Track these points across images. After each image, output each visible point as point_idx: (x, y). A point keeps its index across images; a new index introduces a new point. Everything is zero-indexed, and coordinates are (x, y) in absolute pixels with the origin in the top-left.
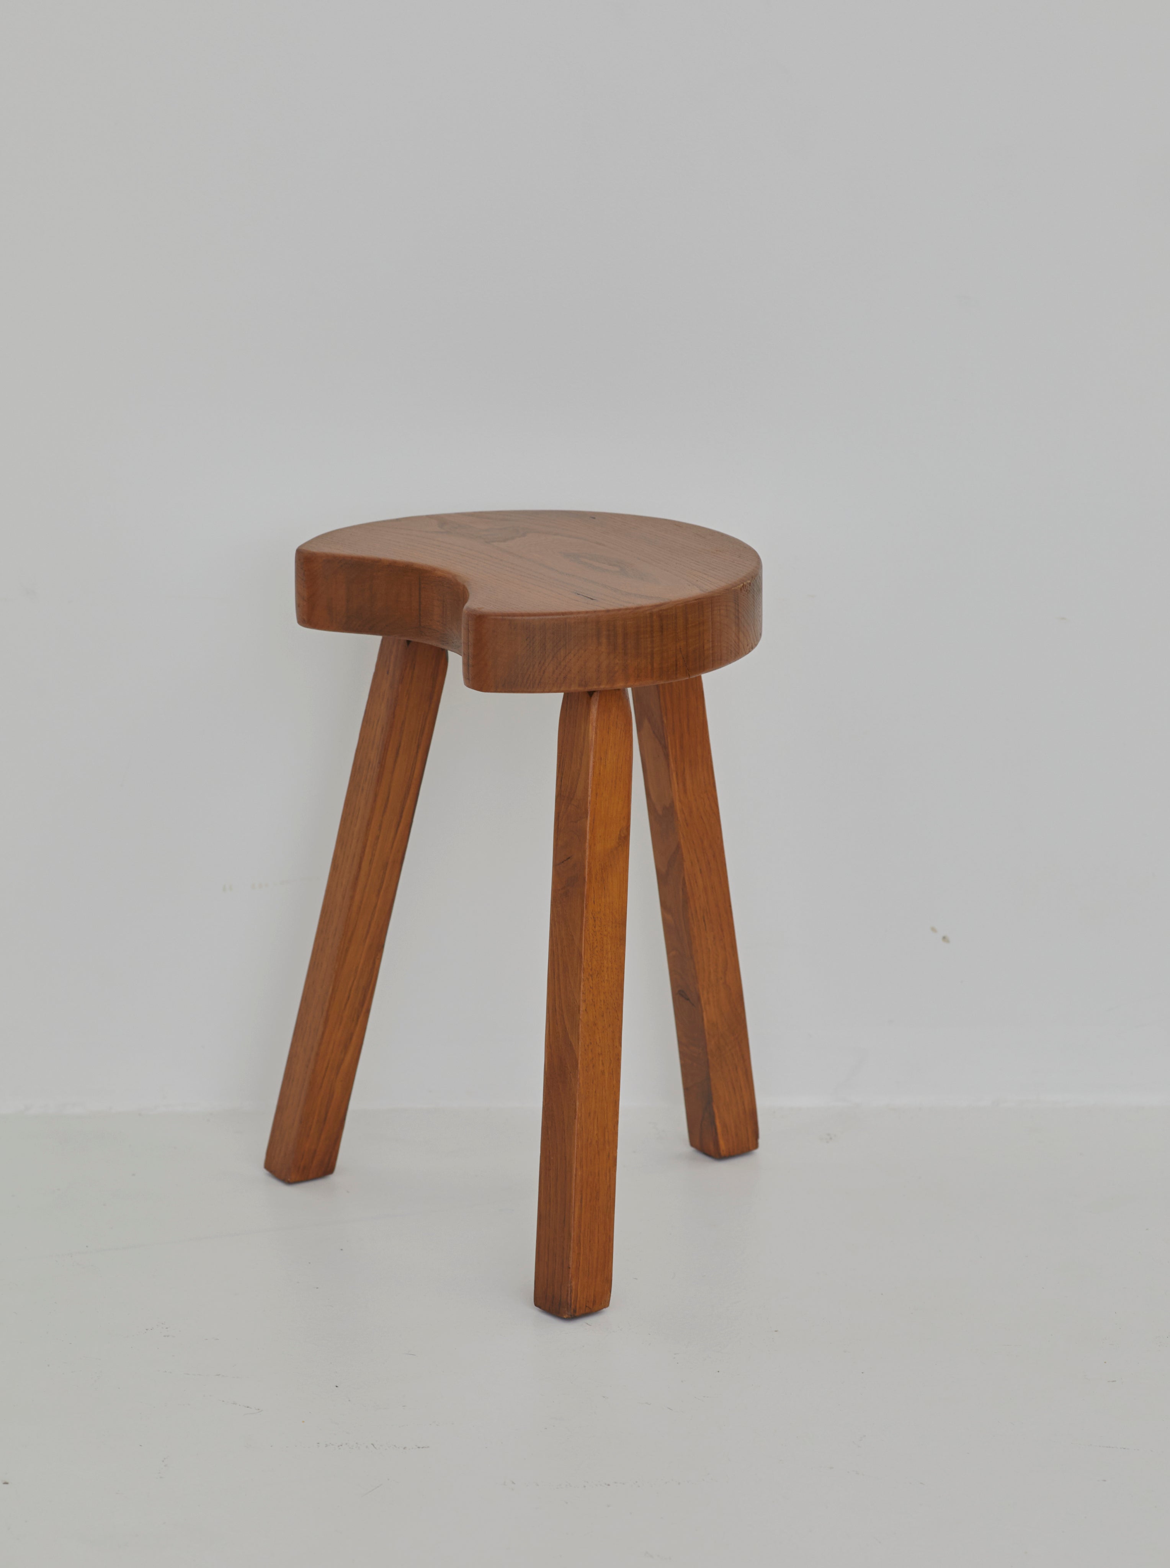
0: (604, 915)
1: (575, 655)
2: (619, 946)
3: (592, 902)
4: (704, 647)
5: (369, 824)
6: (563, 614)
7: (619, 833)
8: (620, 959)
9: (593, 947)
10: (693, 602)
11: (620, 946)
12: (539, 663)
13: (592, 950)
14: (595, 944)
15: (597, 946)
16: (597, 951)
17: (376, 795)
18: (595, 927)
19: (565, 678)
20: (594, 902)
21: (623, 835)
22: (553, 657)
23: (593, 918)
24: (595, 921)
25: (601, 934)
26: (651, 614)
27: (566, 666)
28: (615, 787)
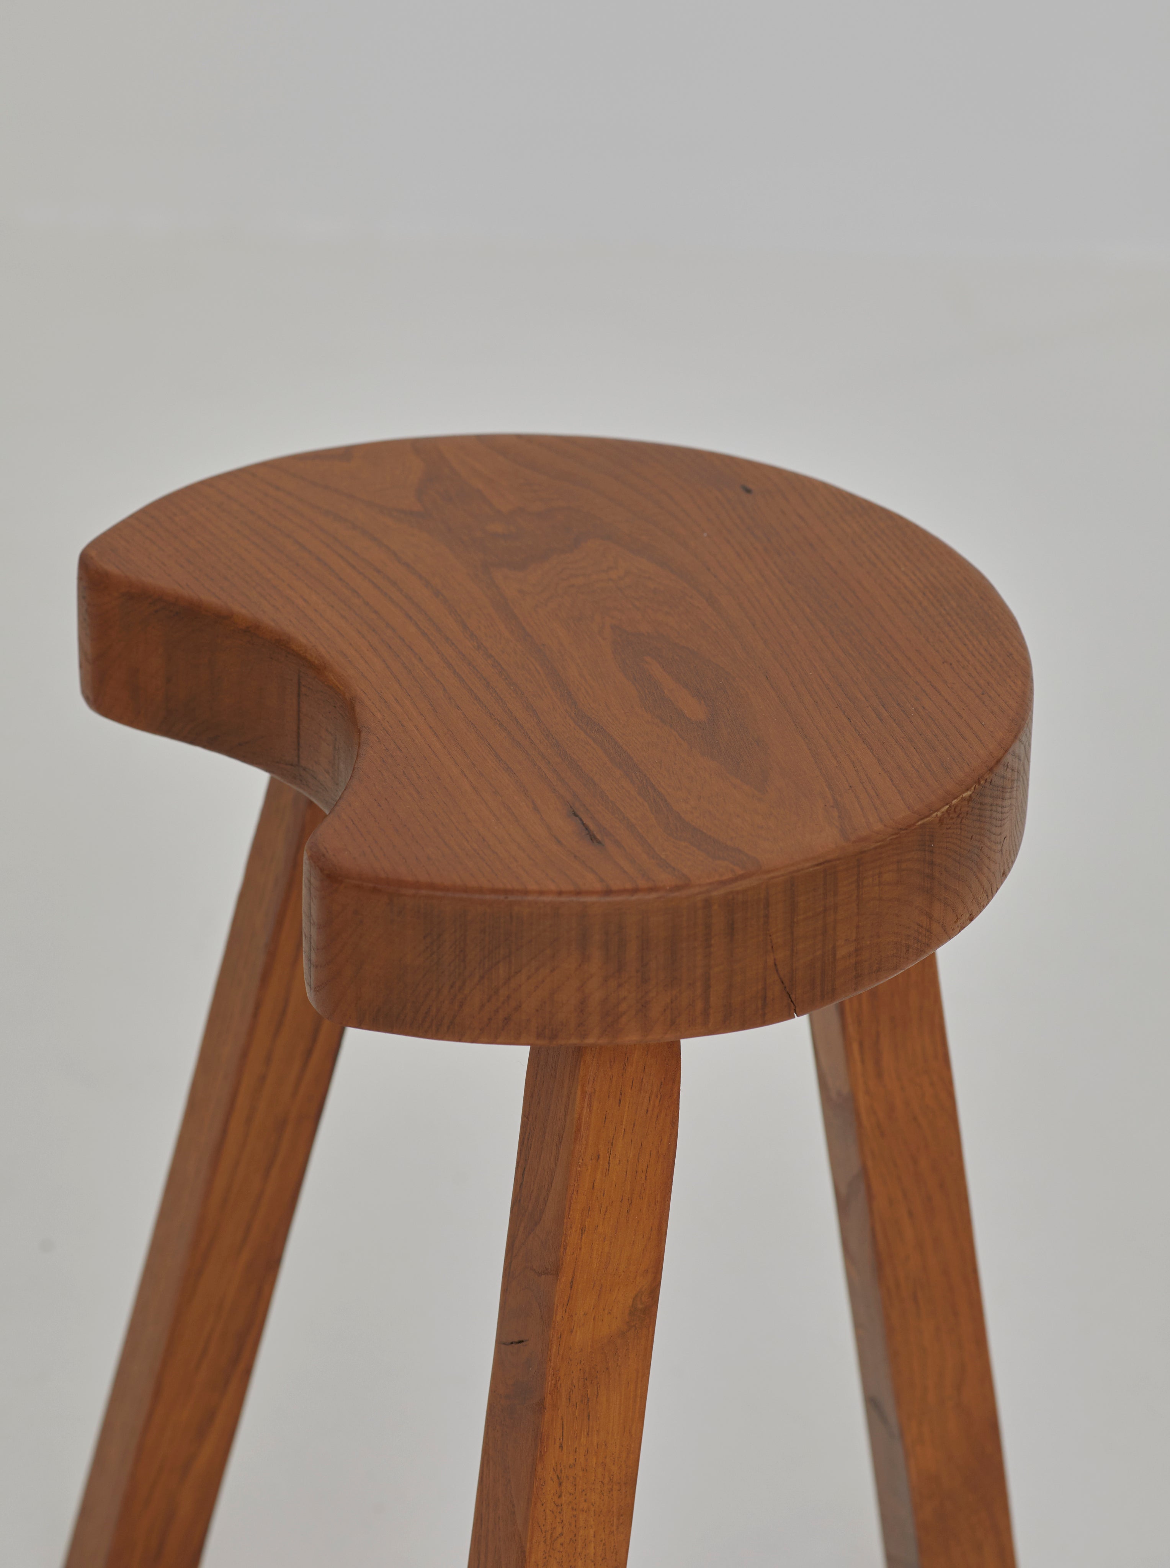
0: (585, 1470)
1: (529, 978)
2: (615, 1528)
3: (558, 1444)
4: (834, 954)
5: (244, 1054)
6: (506, 892)
7: (630, 1301)
8: (616, 1554)
9: (551, 1536)
10: (811, 869)
11: (618, 1528)
12: (452, 987)
13: (548, 1543)
14: (559, 1530)
15: (561, 1534)
16: (562, 1544)
17: (258, 1006)
18: (560, 1497)
19: (507, 1020)
20: (561, 1447)
21: (640, 1306)
22: (482, 978)
23: (555, 1478)
24: (560, 1484)
25: (572, 1508)
26: (708, 903)
27: (509, 997)
28: (628, 1211)
